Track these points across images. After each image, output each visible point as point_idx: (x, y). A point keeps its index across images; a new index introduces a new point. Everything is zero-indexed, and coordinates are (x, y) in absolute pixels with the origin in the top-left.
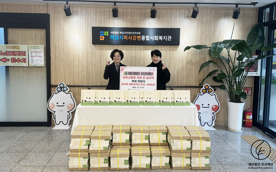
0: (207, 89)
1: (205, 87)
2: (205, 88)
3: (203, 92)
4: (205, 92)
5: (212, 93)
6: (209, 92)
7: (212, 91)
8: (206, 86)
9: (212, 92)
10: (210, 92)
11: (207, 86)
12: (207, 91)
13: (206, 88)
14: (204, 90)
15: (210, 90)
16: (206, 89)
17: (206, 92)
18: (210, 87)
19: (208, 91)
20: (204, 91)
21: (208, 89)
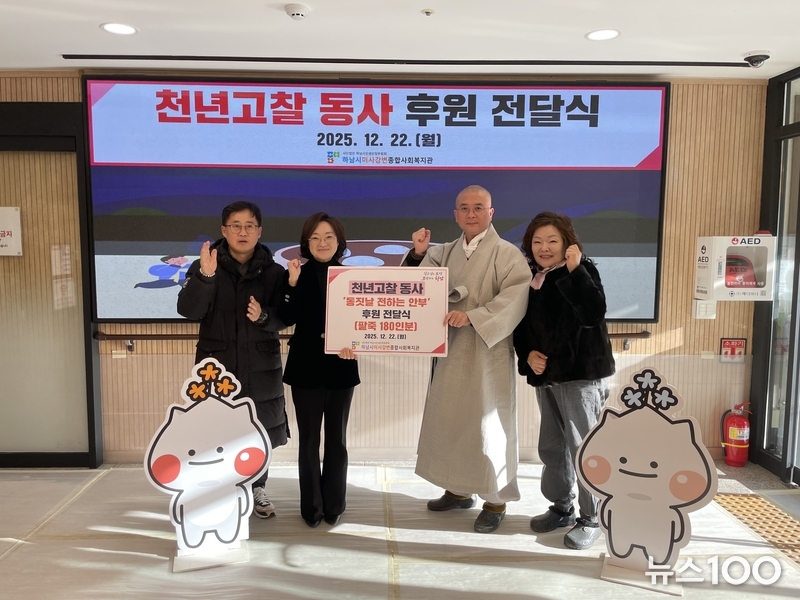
0: (211, 380)
1: (202, 372)
2: (203, 377)
3: (191, 396)
4: (203, 396)
5: (235, 398)
6: (221, 394)
7: (232, 387)
8: (205, 368)
9: (233, 394)
10: (226, 393)
11: (210, 367)
12: (213, 392)
13: (207, 379)
14: (198, 385)
15: (225, 387)
16: (204, 382)
17: (208, 395)
18: (224, 373)
19: (217, 387)
20: (198, 392)
21: (216, 381)
